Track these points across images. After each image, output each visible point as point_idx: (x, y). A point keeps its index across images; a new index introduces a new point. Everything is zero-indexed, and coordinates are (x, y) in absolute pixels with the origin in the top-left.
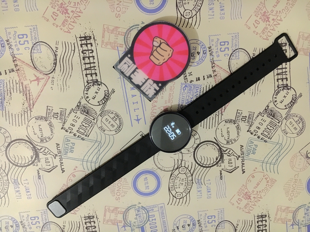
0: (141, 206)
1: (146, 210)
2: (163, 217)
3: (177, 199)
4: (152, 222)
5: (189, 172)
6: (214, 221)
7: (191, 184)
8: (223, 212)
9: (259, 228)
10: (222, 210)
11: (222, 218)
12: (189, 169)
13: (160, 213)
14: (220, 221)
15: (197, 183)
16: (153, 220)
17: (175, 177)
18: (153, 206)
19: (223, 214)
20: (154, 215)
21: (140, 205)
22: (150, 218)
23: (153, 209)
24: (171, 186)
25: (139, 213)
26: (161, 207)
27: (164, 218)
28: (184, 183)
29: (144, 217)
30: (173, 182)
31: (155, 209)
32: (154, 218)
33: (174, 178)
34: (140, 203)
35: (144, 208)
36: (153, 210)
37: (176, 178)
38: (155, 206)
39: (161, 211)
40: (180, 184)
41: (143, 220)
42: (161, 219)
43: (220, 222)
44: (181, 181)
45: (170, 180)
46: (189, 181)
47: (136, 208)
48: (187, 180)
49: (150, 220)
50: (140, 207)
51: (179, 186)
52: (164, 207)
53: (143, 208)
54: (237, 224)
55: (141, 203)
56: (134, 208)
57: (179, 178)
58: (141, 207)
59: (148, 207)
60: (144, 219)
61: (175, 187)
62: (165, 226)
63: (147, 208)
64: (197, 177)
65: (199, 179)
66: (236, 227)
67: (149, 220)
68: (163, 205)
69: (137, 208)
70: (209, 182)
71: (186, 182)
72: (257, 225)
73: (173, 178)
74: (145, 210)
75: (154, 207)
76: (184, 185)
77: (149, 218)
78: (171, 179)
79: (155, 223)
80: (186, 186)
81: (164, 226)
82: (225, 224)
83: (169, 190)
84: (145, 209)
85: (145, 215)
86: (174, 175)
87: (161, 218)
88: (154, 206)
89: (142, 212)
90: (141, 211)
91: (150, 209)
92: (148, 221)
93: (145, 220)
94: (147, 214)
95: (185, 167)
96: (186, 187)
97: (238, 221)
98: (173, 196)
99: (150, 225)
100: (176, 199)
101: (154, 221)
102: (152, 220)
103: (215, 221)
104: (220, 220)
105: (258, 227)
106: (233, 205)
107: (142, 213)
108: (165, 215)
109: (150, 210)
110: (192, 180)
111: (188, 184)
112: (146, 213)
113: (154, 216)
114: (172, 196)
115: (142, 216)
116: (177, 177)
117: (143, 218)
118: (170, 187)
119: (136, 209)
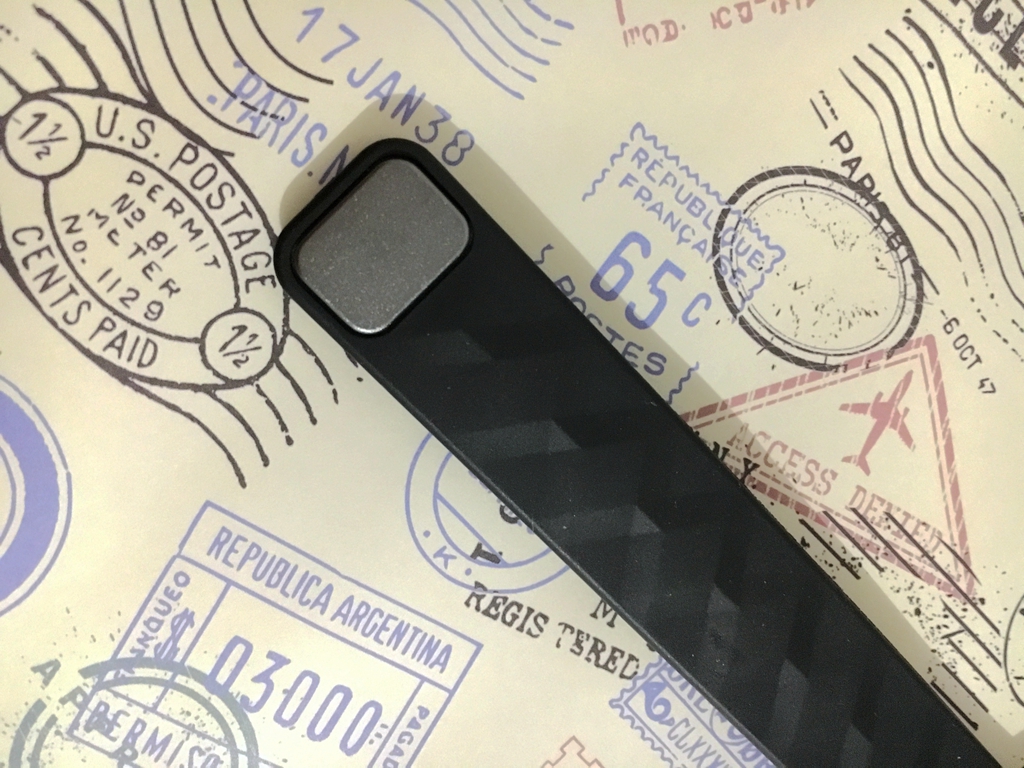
0: (79, 681)
1: (140, 660)
2: (313, 593)
3: (263, 382)
4: (276, 698)
5: (109, 106)
6: (668, 277)
7: (223, 175)
8: (659, 155)
9: (1000, 26)
10: (639, 142)
11: (693, 204)
12: (76, 74)
13: (259, 587)
14: (709, 235)
15: (246, 126)
16: (264, 678)
17: (49, 239)
18: (160, 594)
19: (669, 165)
20: (236, 640)
21: (68, 679)
22: (234, 689)
23: (177, 609)
24: (105, 338)
25: (120, 732)
26: (218, 543)
27: (329, 589)
28: (158, 218)
29: (189, 721)
30: (84, 295)
31: (198, 596)
32: (259, 663)
33: (46, 262)
34: (48, 670)
35: (115, 663)
36: (188, 617)
37: (68, 241)
38: (169, 581)
39: (251, 565)
40: (141, 261)
41: (205, 744)
42: (314, 614)
43: (716, 239)
44: (122, 228)
45: (44, 299)
46: (182, 173)
47: (65, 722)
48: (153, 177)
49: (254, 699)
50: (78, 690)
51: (159, 277)
52: (237, 528)
53: (110, 676)
54: (836, 141)
55: (55, 665)
56: (50, 738)
57: (88, 225)
58: (90, 681)
59: (137, 633)
60: (203, 735)
61: (136, 312)
62: (392, 625)
63: (132, 642)
64: (203, 85)
65: (233, 76)
66: (845, 172)
67: (245, 699)
68: (212, 522)
69: (66, 715)
70: (326, 35)
71: (163, 197)
72: (969, 19)
73: (38, 265)
74: (140, 672)
75: (168, 592)
76: (177, 235)
77: (222, 691)
78: (34, 287)
79: (307, 681)
80: (200, 222)
81: (385, 636)
82: (758, 215)
83: (122, 376)
84: (129, 664)
85: (175, 702)
86: (29, 238)
87: (304, 611)
88: (168, 585)
89: (131, 702)
90: (116, 705)
91: (164, 634)
92: (252, 717)
93: (219, 734)
94: (180, 679)
95: (27, 97)
96: (208, 235)
97: (823, 109)
98: (209, 390)
99: (289, 724)
100: (250, 389)
101: (283, 679)
102: (262, 687)
103: (668, 267)
104: (696, 223)
105: (982, 26)
106: (669, 37)
107: (146, 709)
108: (305, 566)
109: (175, 637)
110: (195, 140)
111: (201, 196)
112: (169, 685)
113: (239, 650)
114: (202, 397)
115: (166, 728)
116: (61, 227)
117: (191, 729)
118: (97, 350)
119: (75, 725)
